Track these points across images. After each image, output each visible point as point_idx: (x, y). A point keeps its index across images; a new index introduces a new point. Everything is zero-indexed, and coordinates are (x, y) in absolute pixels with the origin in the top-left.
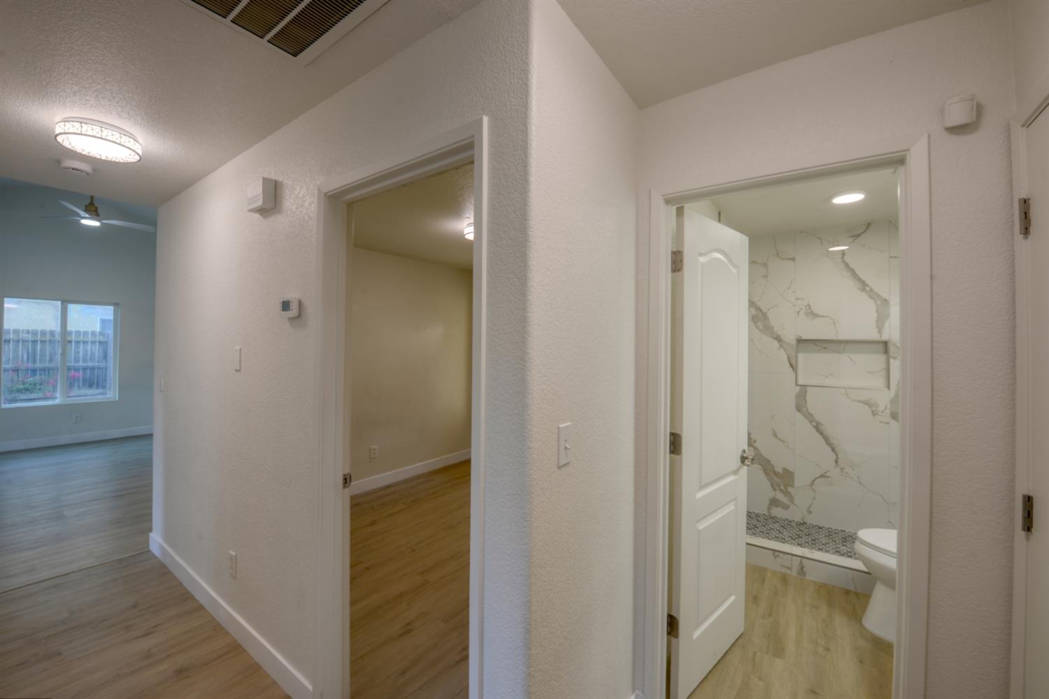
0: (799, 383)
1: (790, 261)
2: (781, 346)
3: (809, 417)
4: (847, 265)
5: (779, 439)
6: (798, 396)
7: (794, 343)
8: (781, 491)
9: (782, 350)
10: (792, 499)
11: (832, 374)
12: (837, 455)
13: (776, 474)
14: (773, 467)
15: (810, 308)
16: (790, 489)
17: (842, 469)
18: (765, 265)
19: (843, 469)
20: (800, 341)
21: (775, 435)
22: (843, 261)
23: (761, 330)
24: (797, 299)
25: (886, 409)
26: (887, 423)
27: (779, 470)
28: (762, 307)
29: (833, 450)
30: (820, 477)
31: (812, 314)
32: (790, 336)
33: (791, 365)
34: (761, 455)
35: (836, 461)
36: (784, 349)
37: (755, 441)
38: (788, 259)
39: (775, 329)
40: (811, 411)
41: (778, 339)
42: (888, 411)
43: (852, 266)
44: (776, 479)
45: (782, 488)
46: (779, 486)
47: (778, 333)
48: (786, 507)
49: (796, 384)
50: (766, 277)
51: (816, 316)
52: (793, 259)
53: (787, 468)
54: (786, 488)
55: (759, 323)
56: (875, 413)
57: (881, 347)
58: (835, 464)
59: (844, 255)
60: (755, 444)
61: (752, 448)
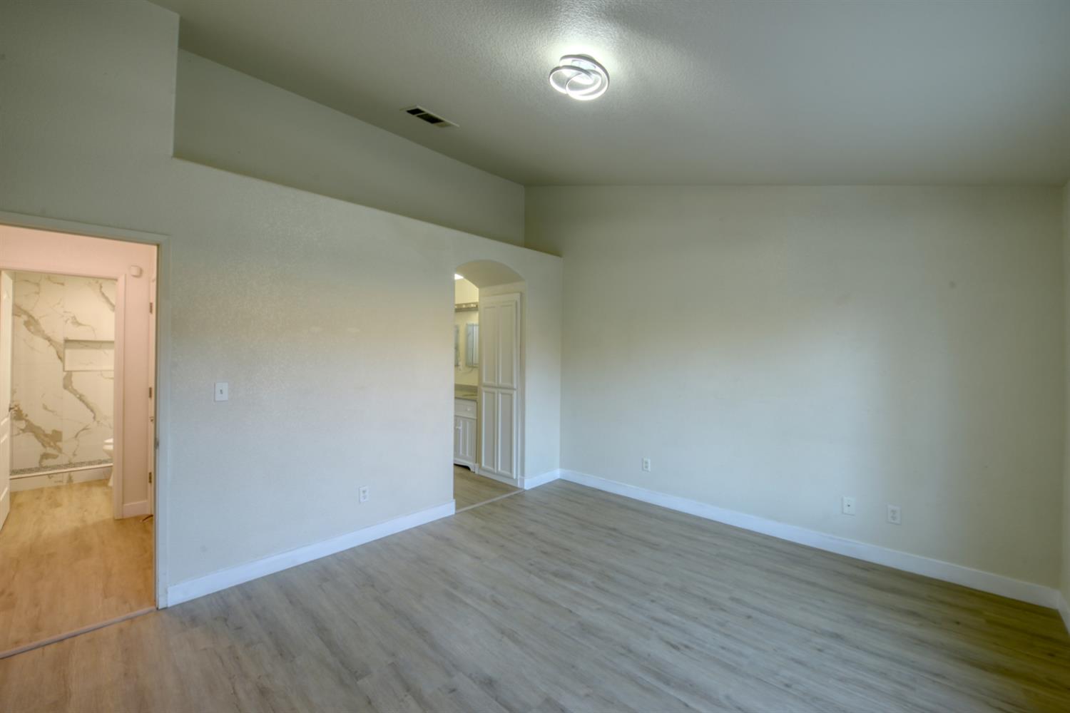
0: (67, 369)
1: (60, 285)
2: (51, 344)
3: (74, 392)
4: (103, 294)
5: (50, 411)
6: (65, 379)
7: (62, 342)
8: (50, 446)
9: (51, 347)
10: (60, 450)
12: (94, 414)
13: (46, 435)
14: (44, 431)
15: (75, 319)
16: (58, 444)
17: (98, 422)
18: (38, 285)
20: (67, 341)
21: (45, 408)
22: (101, 291)
23: (32, 333)
24: (65, 312)
27: (49, 432)
28: (34, 315)
29: (92, 411)
30: (83, 430)
31: (76, 323)
32: (59, 338)
33: (60, 358)
34: (32, 424)
35: (94, 418)
36: (54, 346)
37: (27, 415)
38: (58, 283)
39: (46, 332)
40: (75, 387)
41: (49, 339)
43: (107, 295)
44: (46, 439)
45: (52, 444)
46: (49, 444)
47: (49, 335)
48: (55, 457)
49: (64, 370)
50: (38, 293)
51: (79, 324)
52: (63, 284)
53: (57, 429)
54: (55, 444)
55: (32, 327)
58: (93, 420)
59: (101, 287)
60: (27, 418)
61: (24, 422)
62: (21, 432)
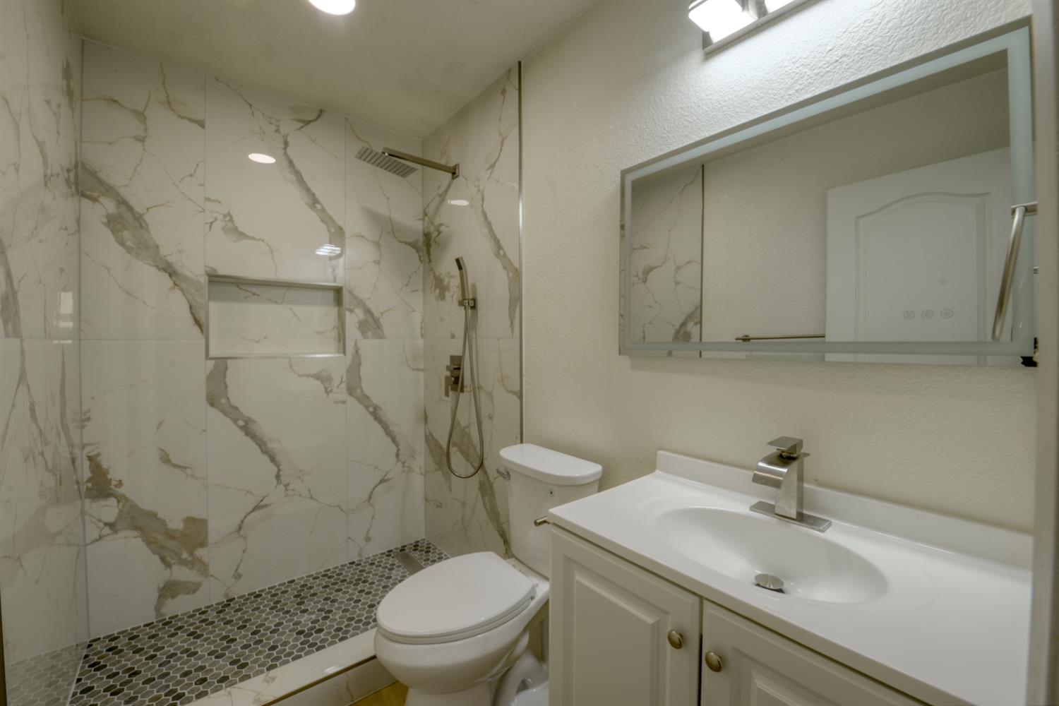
0: (213, 353)
1: (195, 126)
2: (175, 284)
3: (232, 412)
4: (290, 163)
5: (176, 466)
6: (209, 378)
7: (204, 280)
8: (183, 562)
9: (177, 292)
10: (204, 569)
11: (265, 338)
12: (278, 466)
13: (170, 535)
14: (163, 522)
15: (231, 220)
16: (200, 553)
17: (286, 486)
18: (141, 116)
19: (288, 485)
20: (215, 279)
21: (165, 459)
22: (286, 154)
23: (129, 250)
24: (208, 199)
25: (341, 382)
26: (344, 402)
27: (176, 524)
28: (132, 202)
29: (273, 459)
30: (254, 510)
31: (235, 232)
32: (194, 269)
33: (197, 322)
34: (135, 508)
35: (278, 477)
36: (182, 290)
37: (120, 484)
38: (191, 120)
39: (164, 251)
40: (235, 400)
41: (170, 271)
42: (344, 386)
43: (298, 165)
44: (172, 544)
45: (185, 555)
46: (178, 555)
47: (169, 259)
48: (191, 588)
49: (207, 357)
50: (142, 140)
51: (242, 236)
52: (201, 124)
53: (194, 515)
54: (191, 554)
55: (126, 234)
56: (329, 390)
57: (331, 295)
58: (275, 482)
59: (286, 144)
60: (121, 491)
61: (113, 501)
62: (107, 530)
